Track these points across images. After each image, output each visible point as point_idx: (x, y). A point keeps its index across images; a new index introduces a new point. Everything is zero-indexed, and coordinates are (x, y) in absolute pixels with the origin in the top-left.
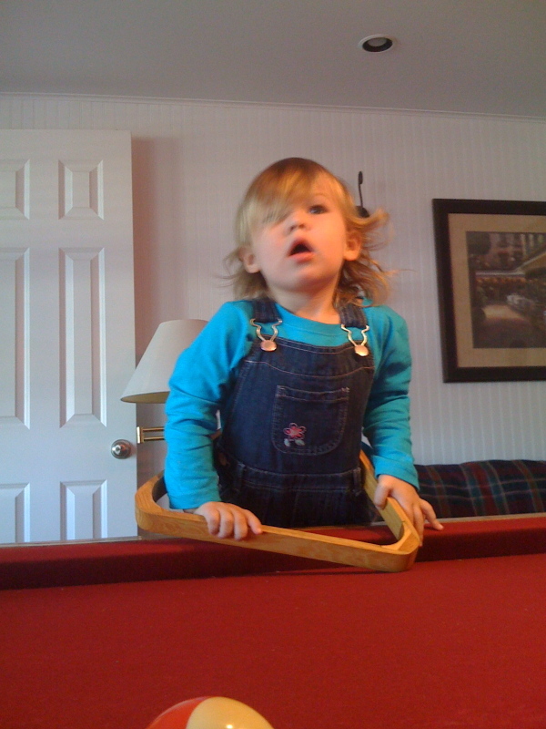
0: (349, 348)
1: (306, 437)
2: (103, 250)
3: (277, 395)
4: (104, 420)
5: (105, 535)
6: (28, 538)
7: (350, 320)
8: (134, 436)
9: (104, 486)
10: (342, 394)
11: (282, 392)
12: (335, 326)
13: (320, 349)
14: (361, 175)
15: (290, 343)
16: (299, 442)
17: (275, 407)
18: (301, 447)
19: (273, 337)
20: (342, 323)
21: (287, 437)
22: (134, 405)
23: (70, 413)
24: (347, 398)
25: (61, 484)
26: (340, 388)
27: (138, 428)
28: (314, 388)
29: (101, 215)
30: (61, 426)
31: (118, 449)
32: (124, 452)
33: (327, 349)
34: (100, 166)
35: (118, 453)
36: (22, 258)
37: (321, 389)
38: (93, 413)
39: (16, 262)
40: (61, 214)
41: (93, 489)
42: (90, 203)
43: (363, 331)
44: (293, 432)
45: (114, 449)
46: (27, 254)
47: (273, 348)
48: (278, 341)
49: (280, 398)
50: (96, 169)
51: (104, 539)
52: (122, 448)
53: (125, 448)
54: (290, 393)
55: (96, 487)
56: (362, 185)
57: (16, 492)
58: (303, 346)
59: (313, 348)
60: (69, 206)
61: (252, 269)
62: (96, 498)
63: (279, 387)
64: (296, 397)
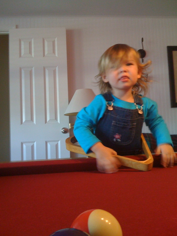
0: (136, 111)
1: (121, 139)
2: (57, 67)
3: (113, 124)
4: (59, 121)
5: (60, 157)
6: (36, 159)
7: (138, 102)
8: (69, 126)
9: (59, 142)
10: (133, 125)
11: (114, 123)
12: (132, 103)
13: (127, 110)
14: (142, 39)
15: (118, 108)
16: (119, 140)
17: (112, 128)
18: (119, 142)
19: (112, 106)
20: (135, 102)
21: (114, 138)
22: (68, 116)
23: (48, 119)
24: (135, 127)
25: (46, 141)
26: (133, 123)
27: (70, 124)
28: (124, 122)
29: (57, 55)
30: (45, 123)
31: (63, 131)
32: (65, 132)
33: (130, 110)
34: (56, 39)
35: (63, 132)
36: (32, 70)
37: (127, 123)
38: (55, 119)
39: (30, 71)
40: (44, 55)
41: (56, 143)
42: (53, 51)
43: (141, 106)
44: (117, 136)
45: (62, 130)
46: (33, 69)
47: (112, 109)
48: (113, 107)
49: (113, 125)
50: (55, 40)
51: (60, 159)
52: (65, 130)
53: (66, 130)
54: (117, 123)
55: (57, 143)
56: (143, 42)
57: (32, 144)
58: (122, 108)
59: (125, 109)
60: (46, 53)
61: (106, 81)
62: (57, 146)
63: (113, 121)
64: (119, 125)
